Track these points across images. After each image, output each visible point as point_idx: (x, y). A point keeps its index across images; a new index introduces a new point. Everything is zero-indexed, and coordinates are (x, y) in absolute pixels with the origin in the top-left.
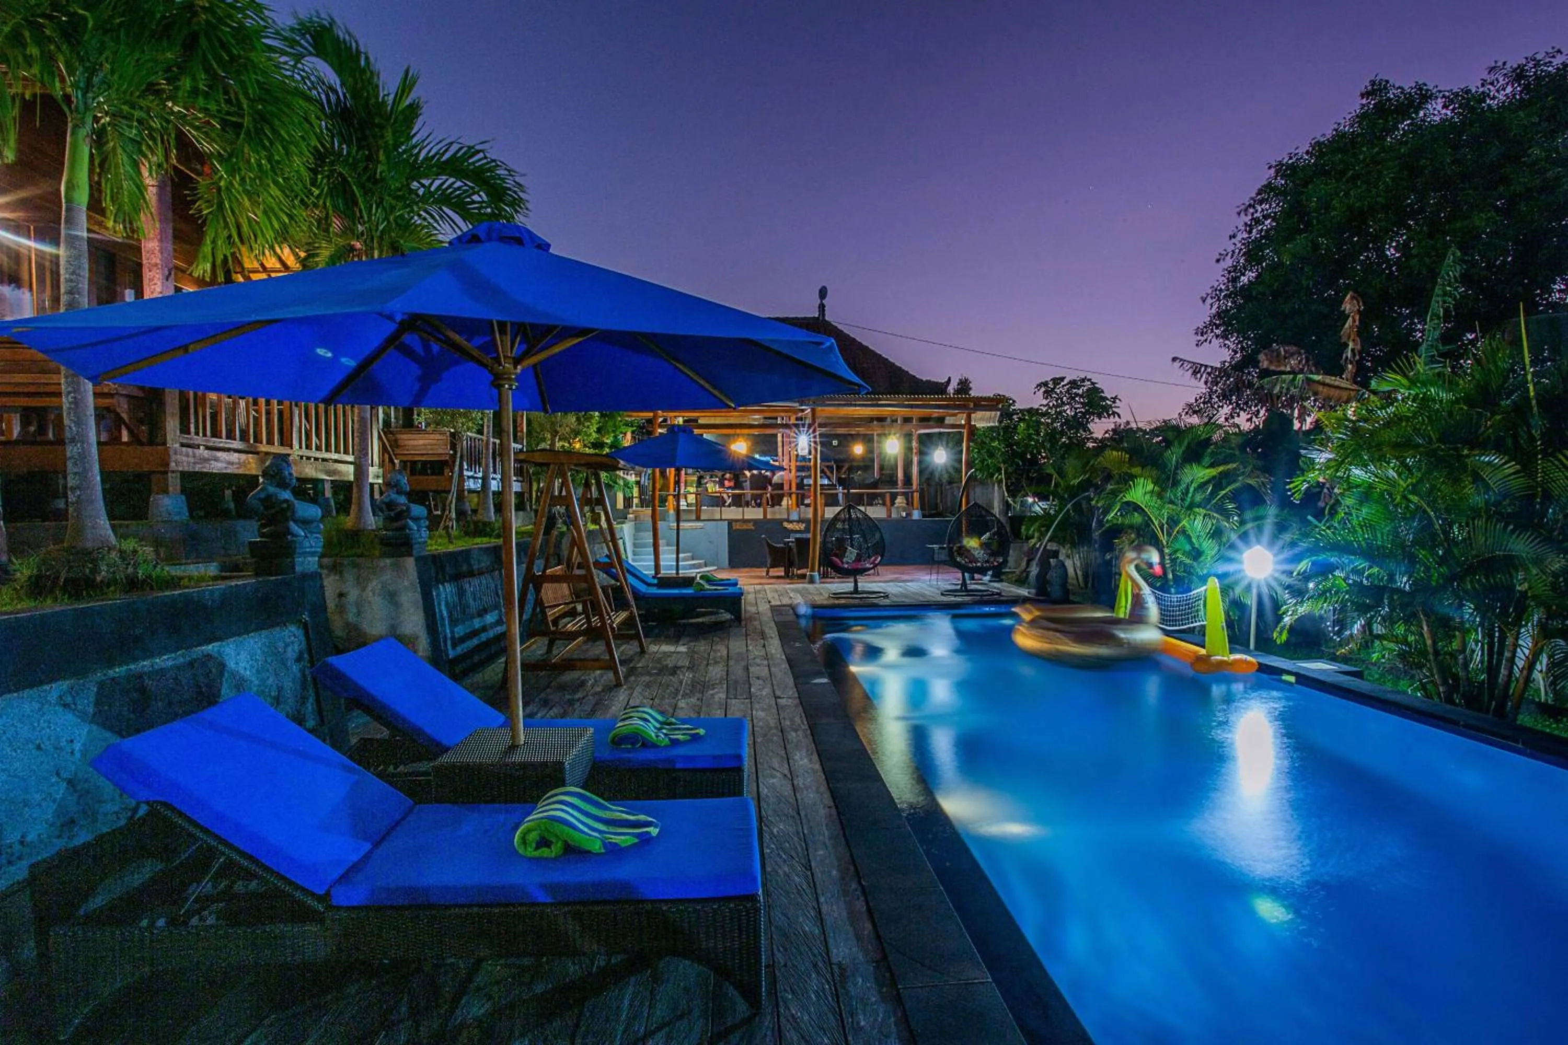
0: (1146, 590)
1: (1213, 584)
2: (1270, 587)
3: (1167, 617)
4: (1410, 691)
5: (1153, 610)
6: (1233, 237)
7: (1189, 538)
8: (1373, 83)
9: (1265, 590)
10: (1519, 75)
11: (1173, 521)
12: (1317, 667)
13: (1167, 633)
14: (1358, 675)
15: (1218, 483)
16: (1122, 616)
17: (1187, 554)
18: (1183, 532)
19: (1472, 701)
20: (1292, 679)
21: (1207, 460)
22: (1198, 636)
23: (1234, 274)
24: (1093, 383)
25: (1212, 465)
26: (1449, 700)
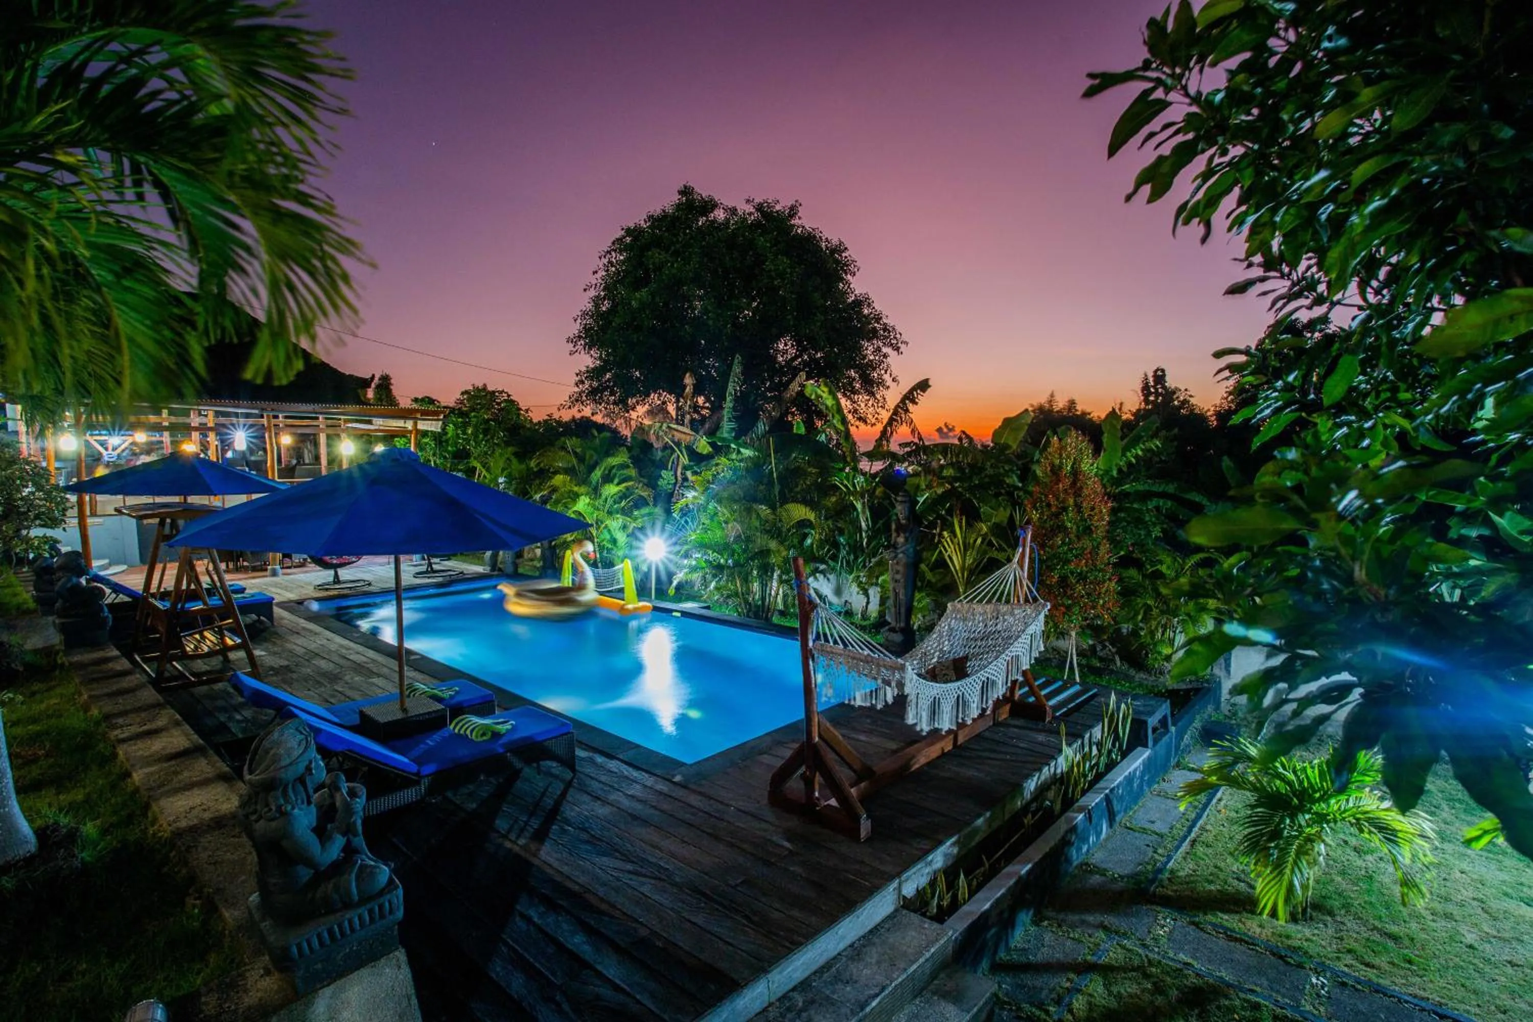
0: (587, 569)
1: (628, 565)
2: (664, 563)
3: (598, 585)
4: (728, 612)
5: (591, 581)
6: (595, 272)
7: (609, 531)
8: (685, 187)
9: (662, 568)
10: (759, 208)
11: (599, 522)
12: (689, 606)
13: (601, 594)
14: (708, 608)
15: (623, 496)
16: (566, 585)
17: (609, 541)
18: (606, 527)
19: (757, 616)
20: (678, 614)
21: (616, 481)
22: (620, 593)
23: (597, 301)
24: (509, 396)
25: (618, 484)
26: (748, 616)
